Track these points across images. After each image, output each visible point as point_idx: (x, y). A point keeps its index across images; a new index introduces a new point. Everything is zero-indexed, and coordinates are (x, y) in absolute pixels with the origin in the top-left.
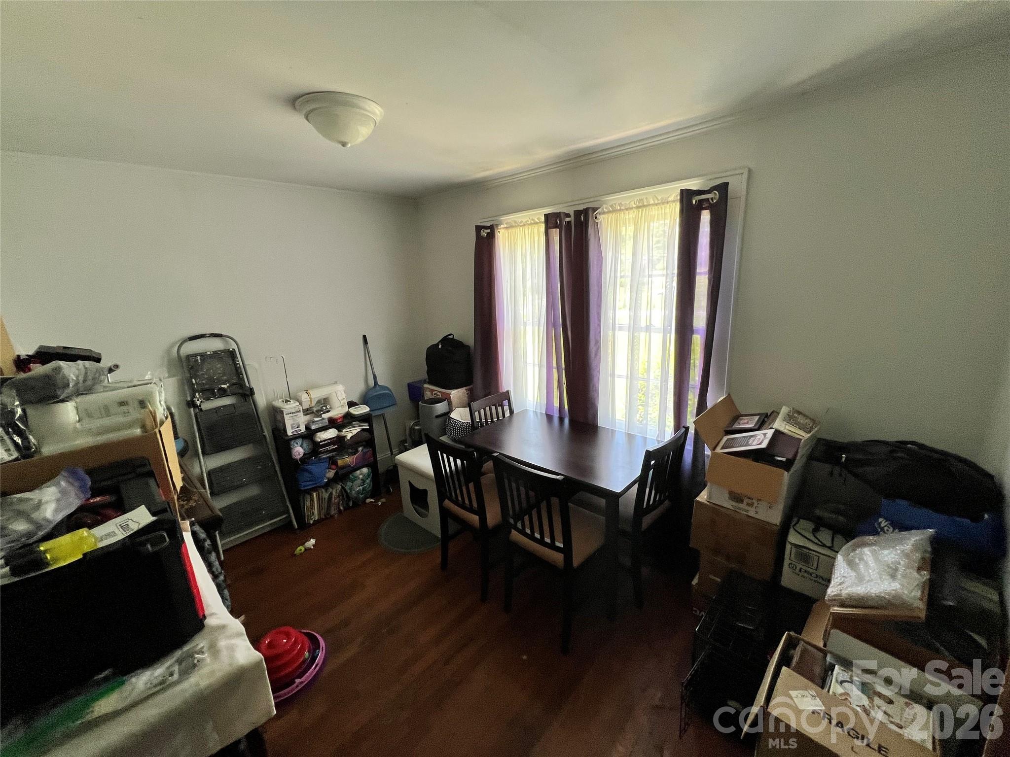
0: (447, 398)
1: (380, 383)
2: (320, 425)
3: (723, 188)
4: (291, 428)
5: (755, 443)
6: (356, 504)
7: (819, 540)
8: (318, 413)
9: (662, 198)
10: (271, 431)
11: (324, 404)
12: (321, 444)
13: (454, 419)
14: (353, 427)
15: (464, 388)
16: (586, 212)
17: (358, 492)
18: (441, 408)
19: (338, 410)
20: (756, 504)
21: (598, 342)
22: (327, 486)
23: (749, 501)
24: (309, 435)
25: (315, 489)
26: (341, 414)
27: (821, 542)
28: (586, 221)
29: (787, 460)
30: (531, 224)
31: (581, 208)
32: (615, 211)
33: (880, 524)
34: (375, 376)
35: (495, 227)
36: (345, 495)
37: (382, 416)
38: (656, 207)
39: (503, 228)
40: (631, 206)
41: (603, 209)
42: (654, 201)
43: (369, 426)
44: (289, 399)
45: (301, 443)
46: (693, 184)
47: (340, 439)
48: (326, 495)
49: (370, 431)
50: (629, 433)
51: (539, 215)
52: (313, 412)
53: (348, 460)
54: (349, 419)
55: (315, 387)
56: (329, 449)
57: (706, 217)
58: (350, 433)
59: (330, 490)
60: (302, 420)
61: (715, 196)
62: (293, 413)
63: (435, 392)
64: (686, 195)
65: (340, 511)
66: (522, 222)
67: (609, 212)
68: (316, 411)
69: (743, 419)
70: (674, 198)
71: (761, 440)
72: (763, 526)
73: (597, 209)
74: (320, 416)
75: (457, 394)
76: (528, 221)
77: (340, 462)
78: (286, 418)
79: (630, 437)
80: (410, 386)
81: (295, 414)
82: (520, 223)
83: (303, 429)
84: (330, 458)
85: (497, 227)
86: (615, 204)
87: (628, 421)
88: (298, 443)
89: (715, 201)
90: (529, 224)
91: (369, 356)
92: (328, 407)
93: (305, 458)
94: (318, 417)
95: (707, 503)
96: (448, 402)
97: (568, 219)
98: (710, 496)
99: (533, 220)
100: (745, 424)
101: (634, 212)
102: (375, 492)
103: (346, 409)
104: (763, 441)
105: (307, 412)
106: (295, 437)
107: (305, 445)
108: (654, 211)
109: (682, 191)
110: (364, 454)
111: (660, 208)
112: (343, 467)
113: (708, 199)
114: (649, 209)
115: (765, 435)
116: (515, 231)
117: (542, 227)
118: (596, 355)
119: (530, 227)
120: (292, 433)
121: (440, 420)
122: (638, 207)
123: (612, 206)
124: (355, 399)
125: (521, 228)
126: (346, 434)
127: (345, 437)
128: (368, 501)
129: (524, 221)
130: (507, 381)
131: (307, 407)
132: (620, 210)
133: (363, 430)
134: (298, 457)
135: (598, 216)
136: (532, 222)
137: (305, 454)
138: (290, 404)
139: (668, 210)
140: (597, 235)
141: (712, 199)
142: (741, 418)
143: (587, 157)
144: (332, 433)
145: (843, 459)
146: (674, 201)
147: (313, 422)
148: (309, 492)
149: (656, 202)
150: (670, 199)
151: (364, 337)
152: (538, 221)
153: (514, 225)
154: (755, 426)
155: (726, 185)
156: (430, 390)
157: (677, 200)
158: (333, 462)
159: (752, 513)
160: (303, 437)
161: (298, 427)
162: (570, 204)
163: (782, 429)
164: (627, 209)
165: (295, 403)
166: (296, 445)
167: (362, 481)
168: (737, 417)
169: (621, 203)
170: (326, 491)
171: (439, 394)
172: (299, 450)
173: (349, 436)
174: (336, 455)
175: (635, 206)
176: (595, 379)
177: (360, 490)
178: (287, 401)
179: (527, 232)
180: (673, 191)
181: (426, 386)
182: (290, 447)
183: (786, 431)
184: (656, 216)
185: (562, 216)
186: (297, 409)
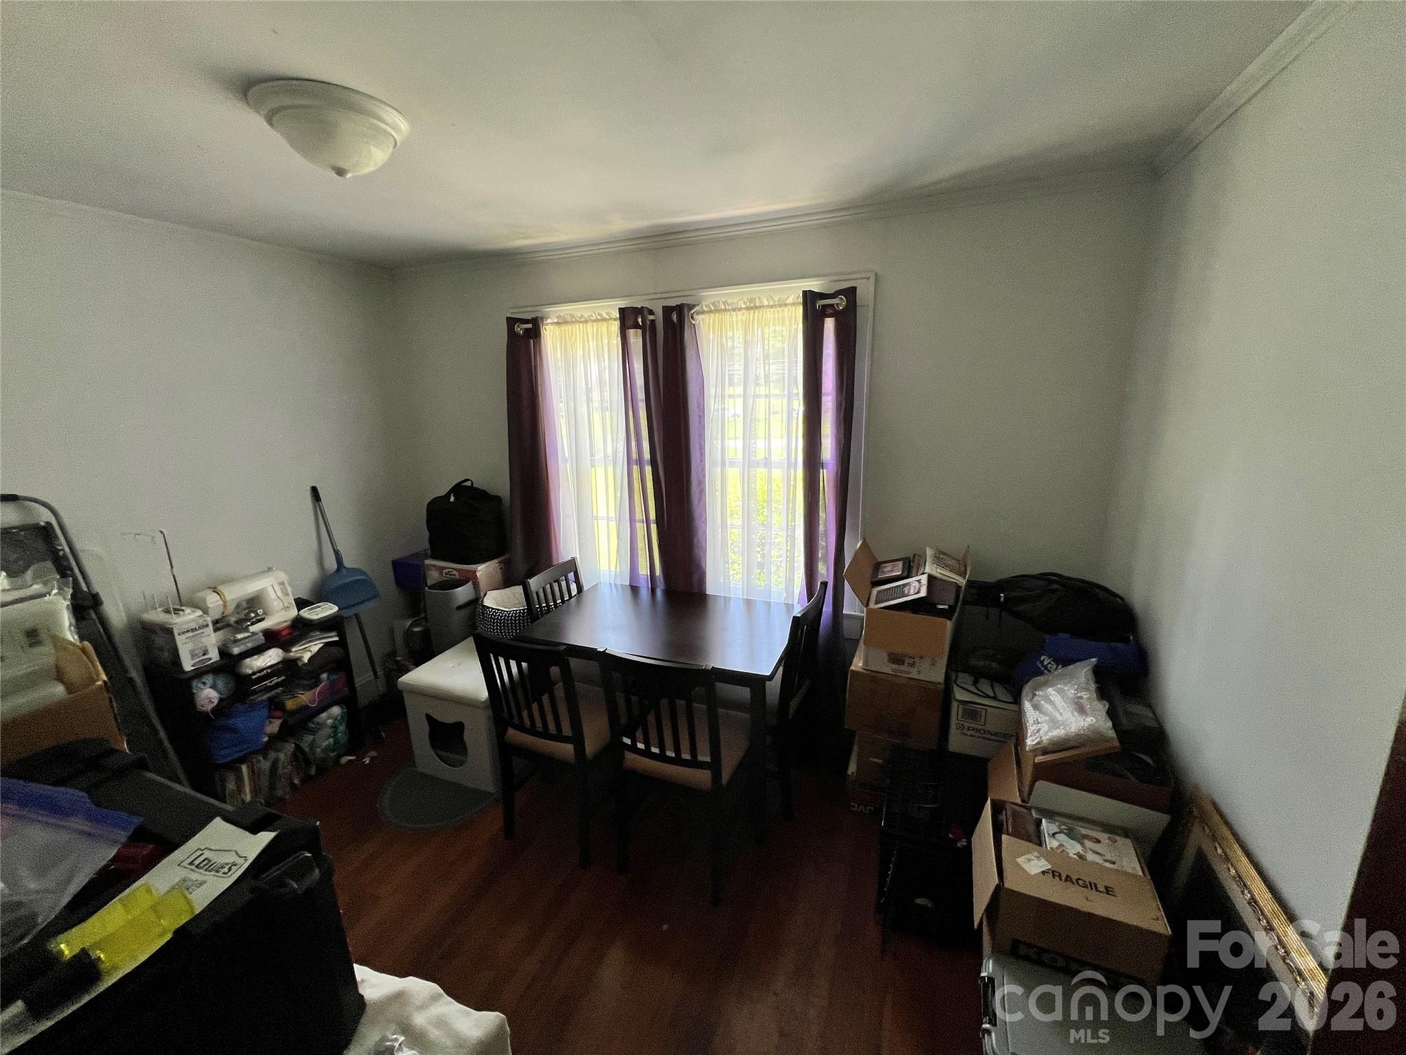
0: (470, 578)
1: (348, 563)
2: (250, 645)
3: (850, 293)
4: (189, 656)
5: (912, 591)
6: (322, 770)
7: (981, 691)
8: (241, 625)
9: (779, 300)
10: (140, 667)
11: (252, 607)
12: (253, 677)
13: (493, 609)
14: (310, 641)
15: (496, 561)
16: (681, 310)
17: (326, 750)
18: (463, 594)
19: (280, 615)
20: (917, 664)
21: (701, 483)
22: (265, 750)
23: (911, 661)
24: (228, 664)
25: (242, 760)
26: (285, 621)
27: (984, 693)
28: (680, 322)
29: (950, 606)
30: (596, 321)
31: (673, 303)
32: (717, 311)
33: (1042, 662)
34: (337, 553)
35: (539, 320)
36: (300, 758)
37: (354, 617)
38: (772, 310)
39: (552, 323)
40: (739, 307)
41: (702, 307)
42: (767, 300)
43: (338, 636)
44: (179, 607)
45: (211, 682)
46: (815, 285)
47: (288, 667)
48: (265, 765)
49: (342, 643)
50: (749, 598)
51: (611, 309)
52: (228, 625)
53: (305, 697)
54: (300, 629)
55: (229, 580)
56: (269, 684)
57: (829, 325)
58: (307, 651)
59: (272, 755)
60: (212, 641)
61: (840, 303)
62: (193, 630)
63: (447, 570)
64: (810, 298)
65: (293, 786)
66: (582, 316)
67: (711, 311)
68: (237, 622)
69: (884, 567)
70: (793, 300)
71: (917, 587)
72: (925, 687)
73: (694, 306)
74: (246, 629)
75: (483, 570)
76: (592, 316)
77: (290, 704)
78: (180, 640)
79: (749, 603)
80: (398, 566)
81: (198, 632)
82: (580, 318)
83: (214, 656)
84: (270, 700)
85: (543, 321)
86: (718, 302)
87: (747, 583)
88: (207, 682)
89: (841, 308)
90: (594, 321)
91: (324, 519)
92: (260, 612)
93: (223, 708)
94: (240, 632)
95: (864, 671)
96: (474, 585)
97: (651, 317)
98: (866, 663)
99: (599, 314)
100: (890, 571)
101: (743, 314)
102: (355, 743)
103: (294, 612)
104: (919, 589)
105: (219, 625)
106: (199, 673)
107: (220, 684)
108: (769, 314)
109: (805, 293)
110: (332, 684)
111: (776, 311)
112: (293, 713)
113: (832, 306)
114: (763, 312)
115: (919, 581)
116: (572, 330)
117: (615, 326)
118: (700, 500)
119: (595, 324)
120: (193, 666)
121: (463, 613)
122: (748, 309)
123: (714, 304)
124: (304, 595)
125: (581, 325)
126: (299, 655)
127: (300, 659)
128: (344, 760)
129: (586, 316)
130: (567, 545)
131: (217, 616)
132: (725, 310)
133: (327, 644)
134: (209, 707)
135: (695, 316)
136: (599, 317)
137: (221, 700)
138: (184, 615)
139: (786, 314)
140: (695, 341)
141: (837, 304)
142: (884, 565)
143: (673, 237)
144: (272, 657)
145: (1002, 599)
146: (794, 304)
147: (236, 641)
148: (233, 766)
149: (771, 303)
150: (788, 301)
151: (314, 490)
152: (608, 317)
153: (570, 320)
154: (903, 572)
155: (854, 289)
156: (436, 570)
157: (798, 303)
158: (275, 706)
159: (914, 675)
160: (214, 670)
161: (204, 654)
162: (653, 297)
163: (934, 573)
164: (734, 310)
165: (193, 612)
166: (202, 686)
167: (333, 730)
168: (877, 566)
169: (726, 301)
170: (265, 758)
171: (455, 572)
172: (208, 695)
173: (306, 657)
174: (283, 692)
175: (744, 306)
176: (700, 532)
177: (329, 744)
178: (176, 611)
179: (590, 330)
180: (793, 291)
181: (428, 562)
182: (191, 691)
183: (938, 575)
184: (772, 320)
185: (646, 312)
186: (201, 621)
